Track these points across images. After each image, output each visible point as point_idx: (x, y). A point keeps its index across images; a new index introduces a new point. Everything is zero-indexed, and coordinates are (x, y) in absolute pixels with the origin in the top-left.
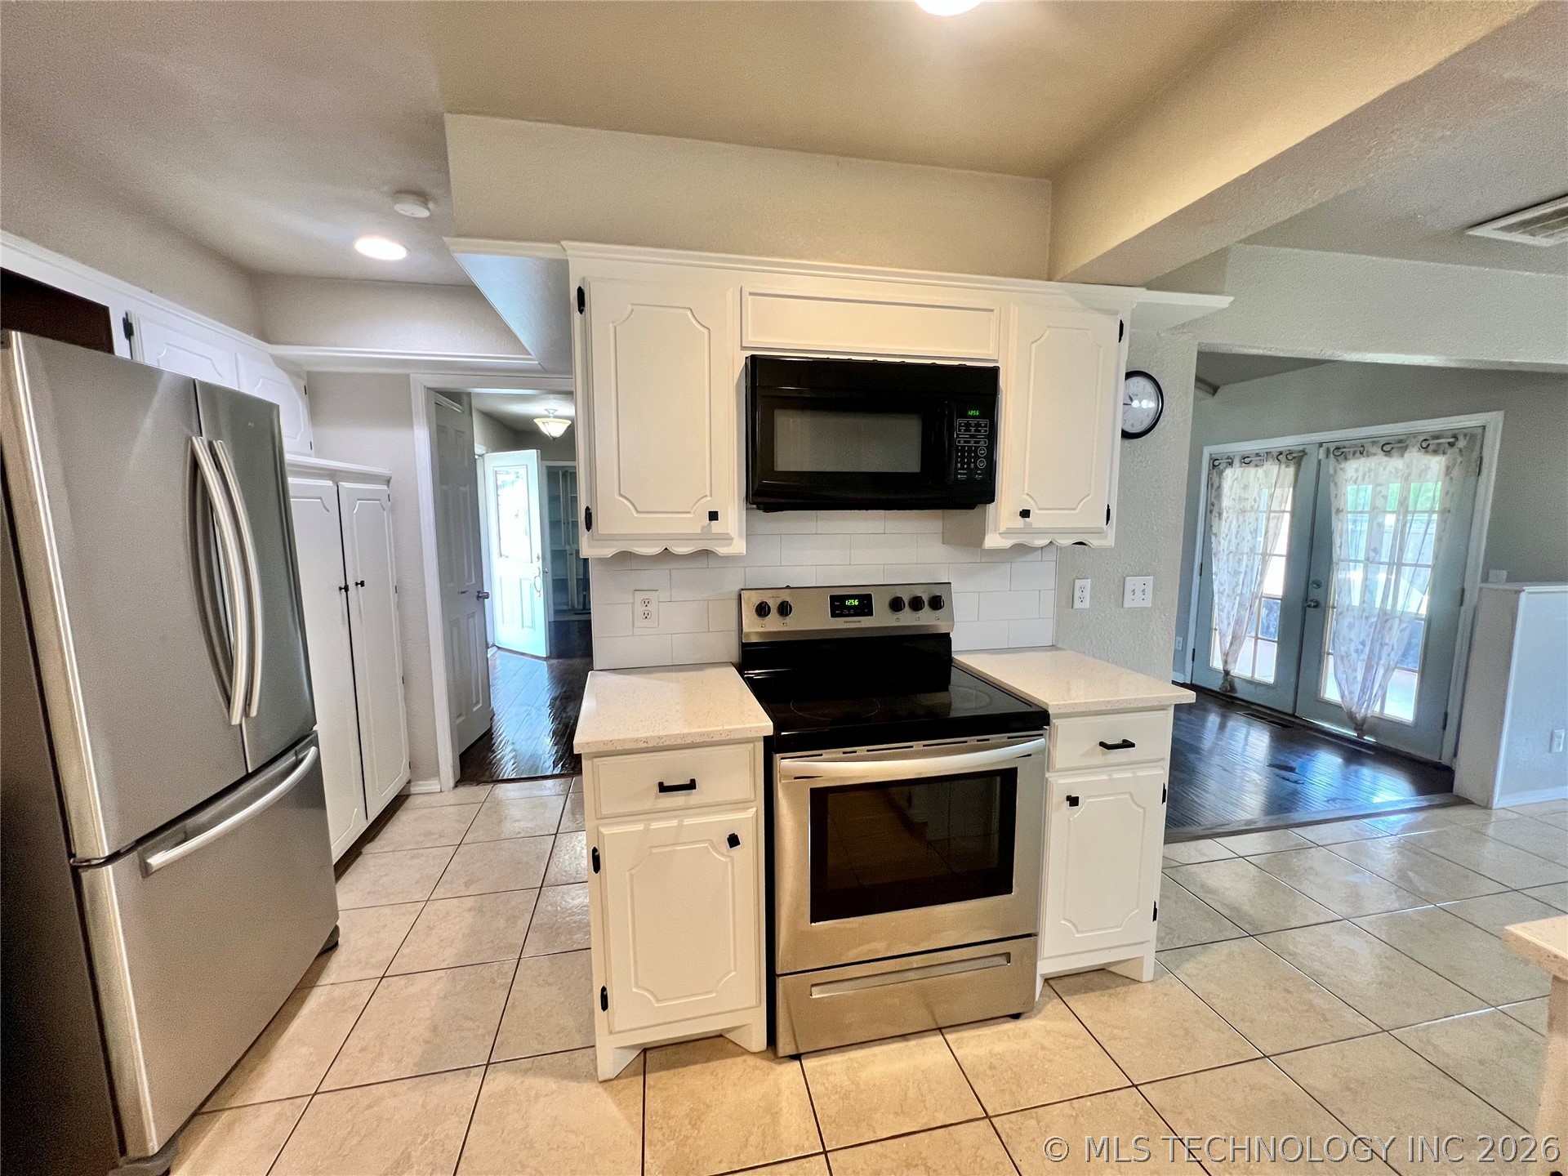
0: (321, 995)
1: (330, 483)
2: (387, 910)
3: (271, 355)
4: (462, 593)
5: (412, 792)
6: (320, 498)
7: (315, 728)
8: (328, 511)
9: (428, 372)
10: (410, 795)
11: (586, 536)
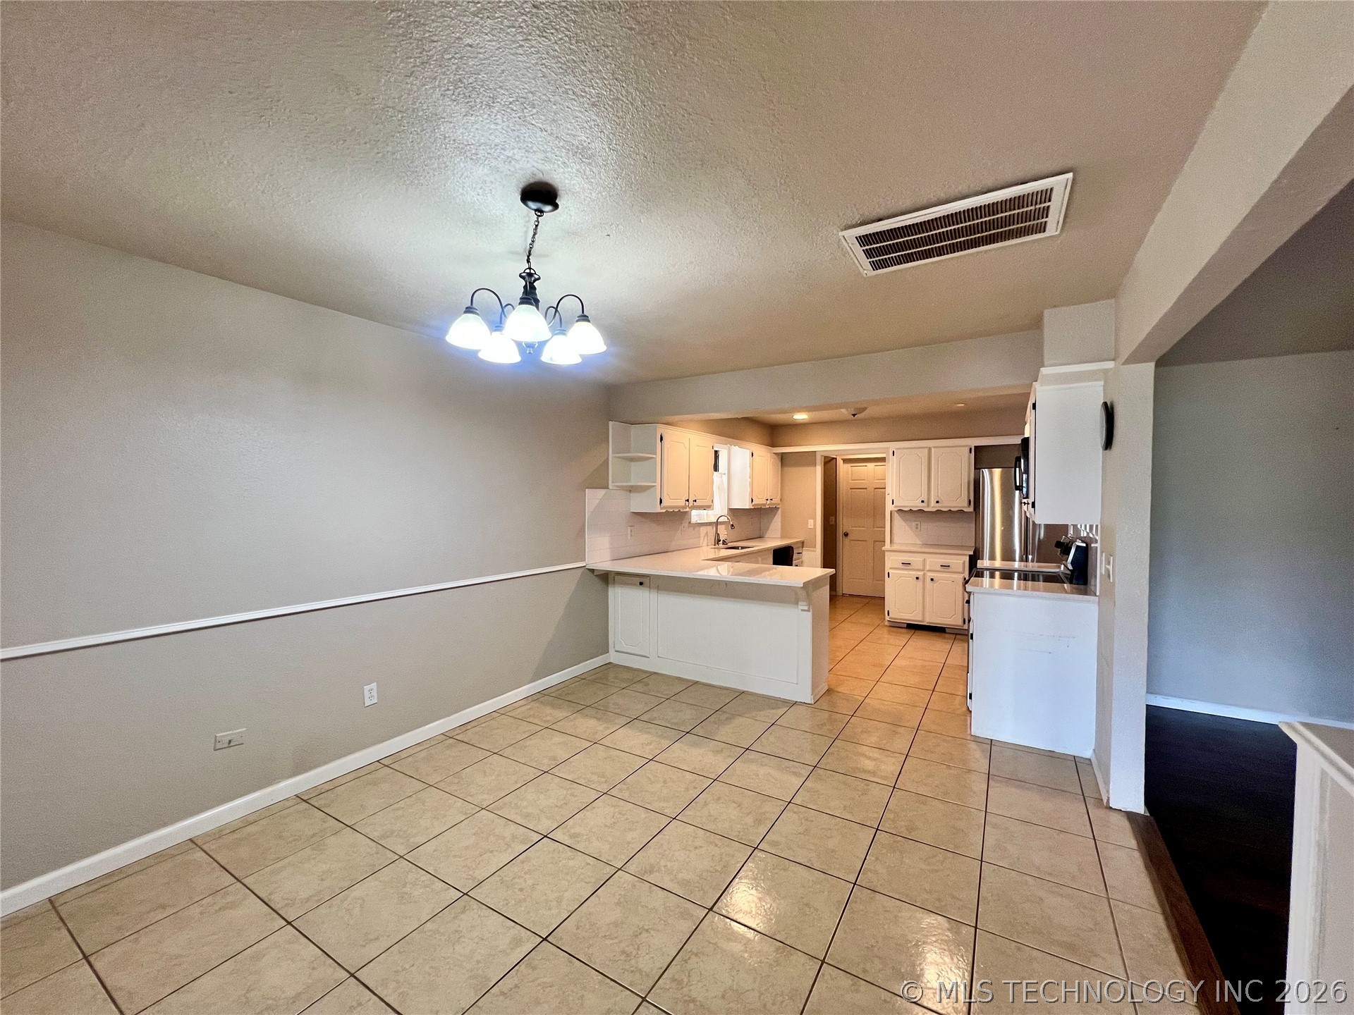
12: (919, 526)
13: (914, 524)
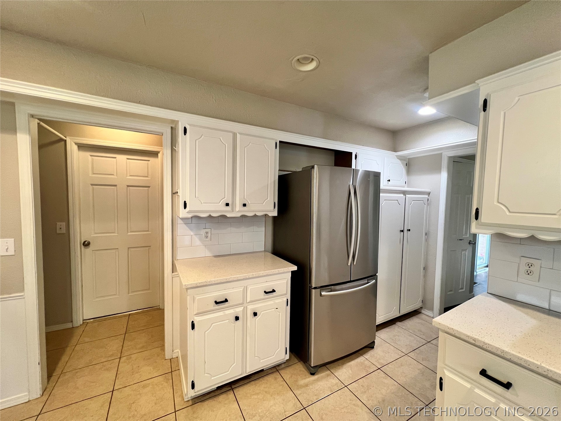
0: (361, 360)
1: (402, 195)
2: (392, 348)
3: (396, 156)
4: (461, 240)
5: (422, 312)
6: (397, 200)
7: (377, 274)
8: (400, 205)
9: (449, 150)
10: (421, 313)
11: (475, 222)
12: (209, 235)
13: (203, 232)
